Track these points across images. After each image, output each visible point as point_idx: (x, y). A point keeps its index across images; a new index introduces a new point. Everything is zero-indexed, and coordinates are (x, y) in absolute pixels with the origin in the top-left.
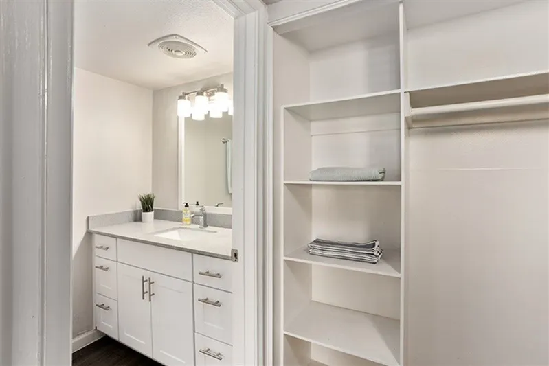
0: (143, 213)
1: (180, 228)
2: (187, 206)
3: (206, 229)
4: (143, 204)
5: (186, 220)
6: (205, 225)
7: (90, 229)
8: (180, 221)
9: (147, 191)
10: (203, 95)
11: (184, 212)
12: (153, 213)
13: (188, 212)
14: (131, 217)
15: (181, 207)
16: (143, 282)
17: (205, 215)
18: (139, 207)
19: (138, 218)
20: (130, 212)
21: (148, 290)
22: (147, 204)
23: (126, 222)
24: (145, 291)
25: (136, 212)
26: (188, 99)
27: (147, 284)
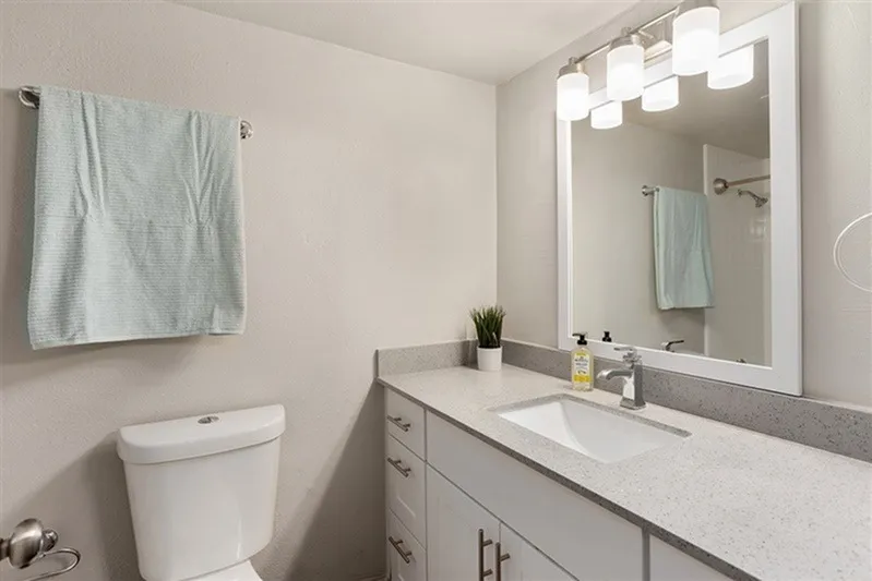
0: (479, 349)
1: (565, 396)
2: (582, 342)
3: (639, 412)
4: (480, 329)
5: (581, 379)
6: (639, 401)
7: (380, 377)
8: (565, 375)
9: (488, 301)
10: (629, 42)
11: (576, 357)
12: (500, 350)
13: (587, 357)
14: (456, 355)
15: (567, 343)
16: (482, 544)
17: (640, 373)
18: (472, 334)
19: (469, 360)
20: (453, 344)
21: (494, 570)
22: (489, 330)
23: (446, 367)
24: (485, 570)
25: (465, 345)
26: (584, 71)
27: (490, 552)
